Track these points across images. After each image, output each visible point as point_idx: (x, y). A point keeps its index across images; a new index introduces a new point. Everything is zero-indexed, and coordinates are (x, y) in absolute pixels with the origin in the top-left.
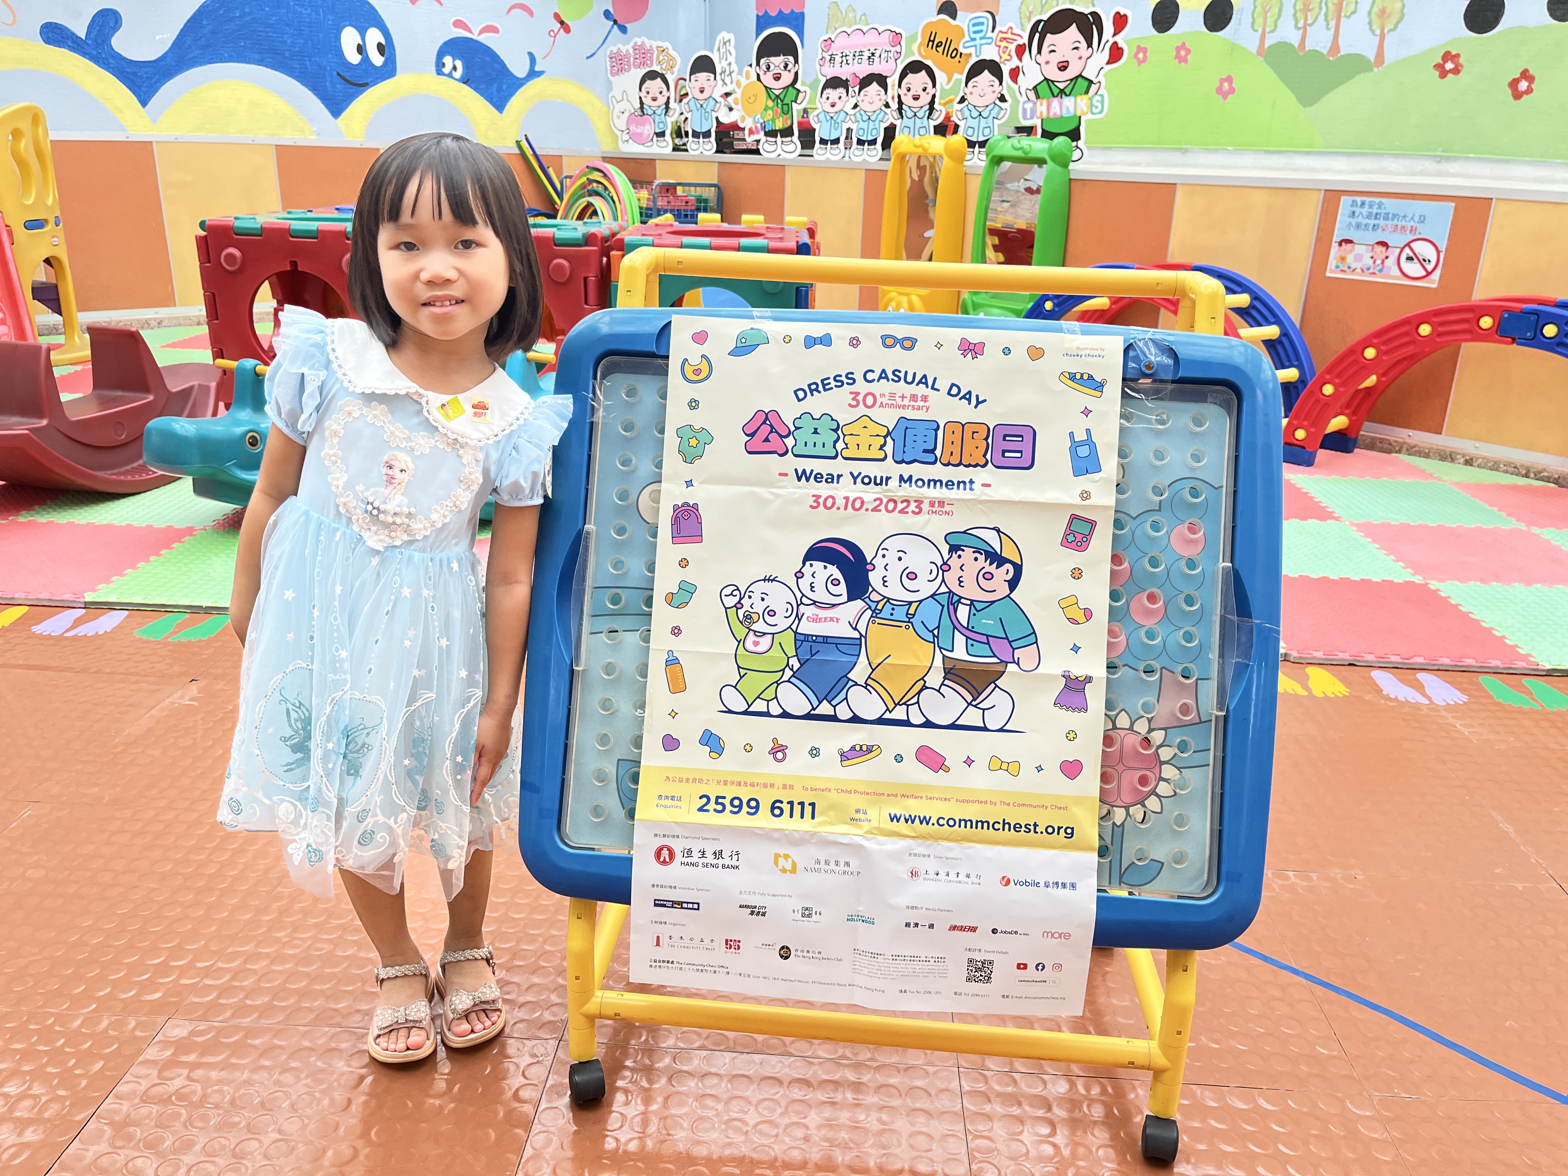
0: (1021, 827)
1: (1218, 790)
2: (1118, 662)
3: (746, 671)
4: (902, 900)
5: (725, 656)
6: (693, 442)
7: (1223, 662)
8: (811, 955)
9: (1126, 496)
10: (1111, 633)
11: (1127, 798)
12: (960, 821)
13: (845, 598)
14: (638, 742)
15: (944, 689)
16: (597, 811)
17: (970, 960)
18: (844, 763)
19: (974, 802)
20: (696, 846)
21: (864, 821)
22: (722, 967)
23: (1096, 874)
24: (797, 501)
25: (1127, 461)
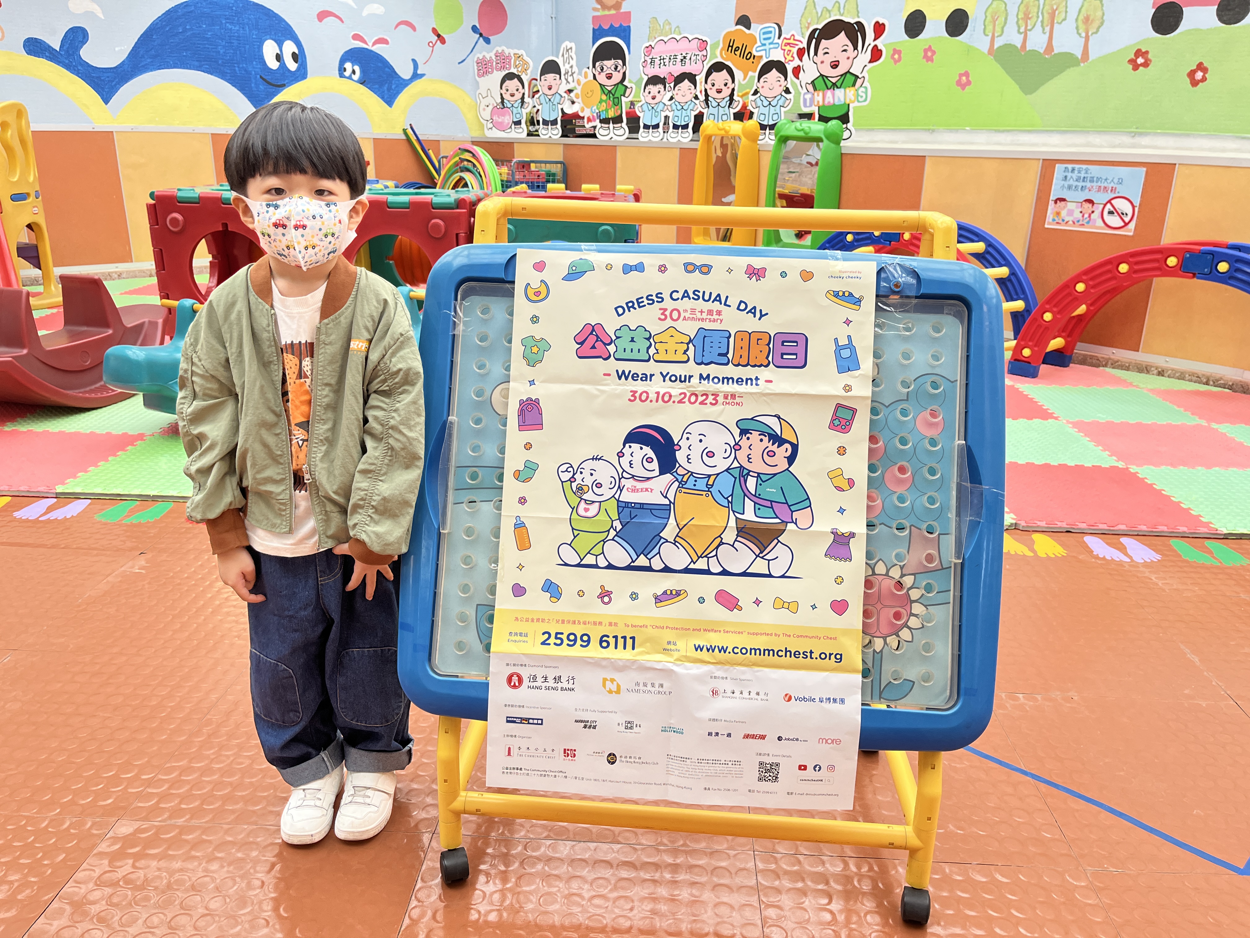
0: (800, 654)
1: (957, 623)
2: (875, 521)
3: (578, 532)
4: (706, 714)
5: (562, 520)
6: (535, 350)
7: (960, 520)
8: (632, 760)
9: (880, 388)
10: (869, 497)
11: (885, 630)
12: (751, 649)
13: (657, 472)
14: (492, 590)
15: (737, 544)
16: (460, 646)
17: (761, 763)
18: (658, 605)
19: (761, 634)
20: (540, 673)
21: (674, 650)
22: (561, 772)
23: (860, 690)
24: (618, 396)
25: (881, 360)
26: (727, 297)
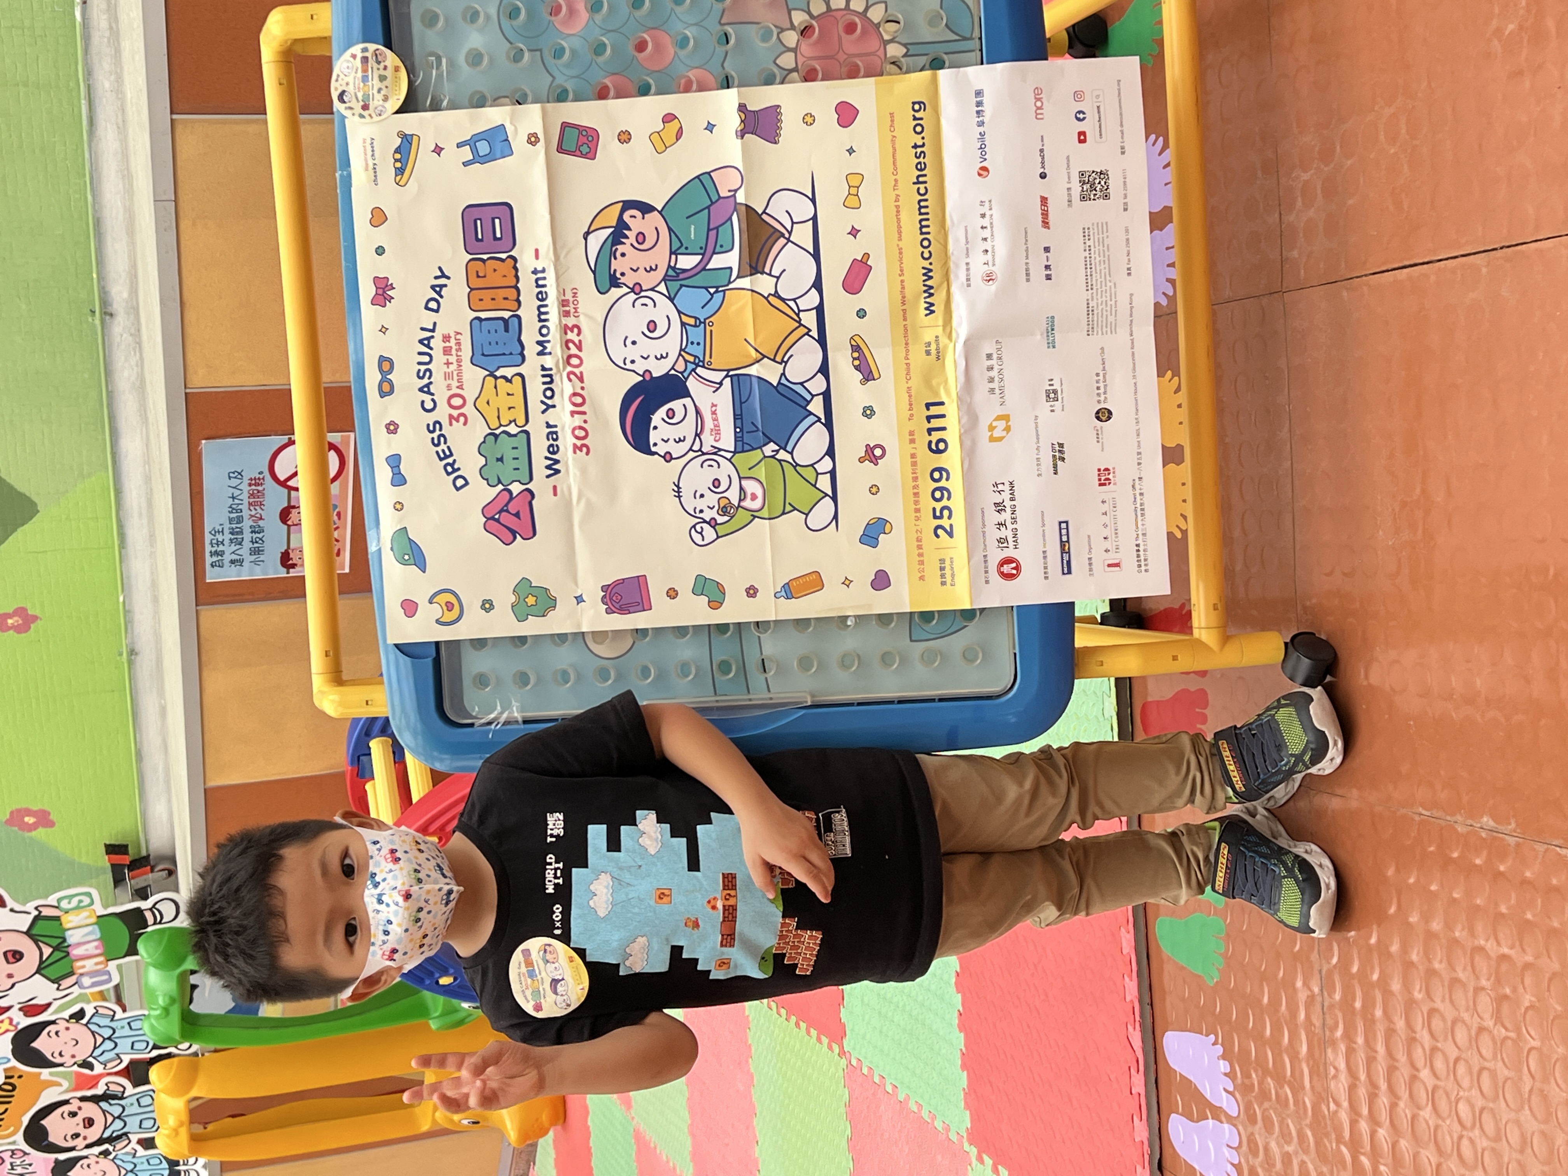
0: (920, 163)
2: (720, 76)
3: (788, 506)
4: (1021, 287)
5: (772, 531)
6: (531, 600)
8: (1101, 385)
9: (528, 91)
10: (687, 89)
11: (874, 44)
12: (922, 233)
13: (687, 401)
14: (884, 619)
15: (775, 272)
16: (969, 657)
17: (1083, 198)
18: (876, 376)
19: (899, 220)
20: (994, 534)
21: (938, 345)
22: (1133, 486)
23: (962, 69)
24: (584, 471)
25: (488, 95)
26: (423, 329)
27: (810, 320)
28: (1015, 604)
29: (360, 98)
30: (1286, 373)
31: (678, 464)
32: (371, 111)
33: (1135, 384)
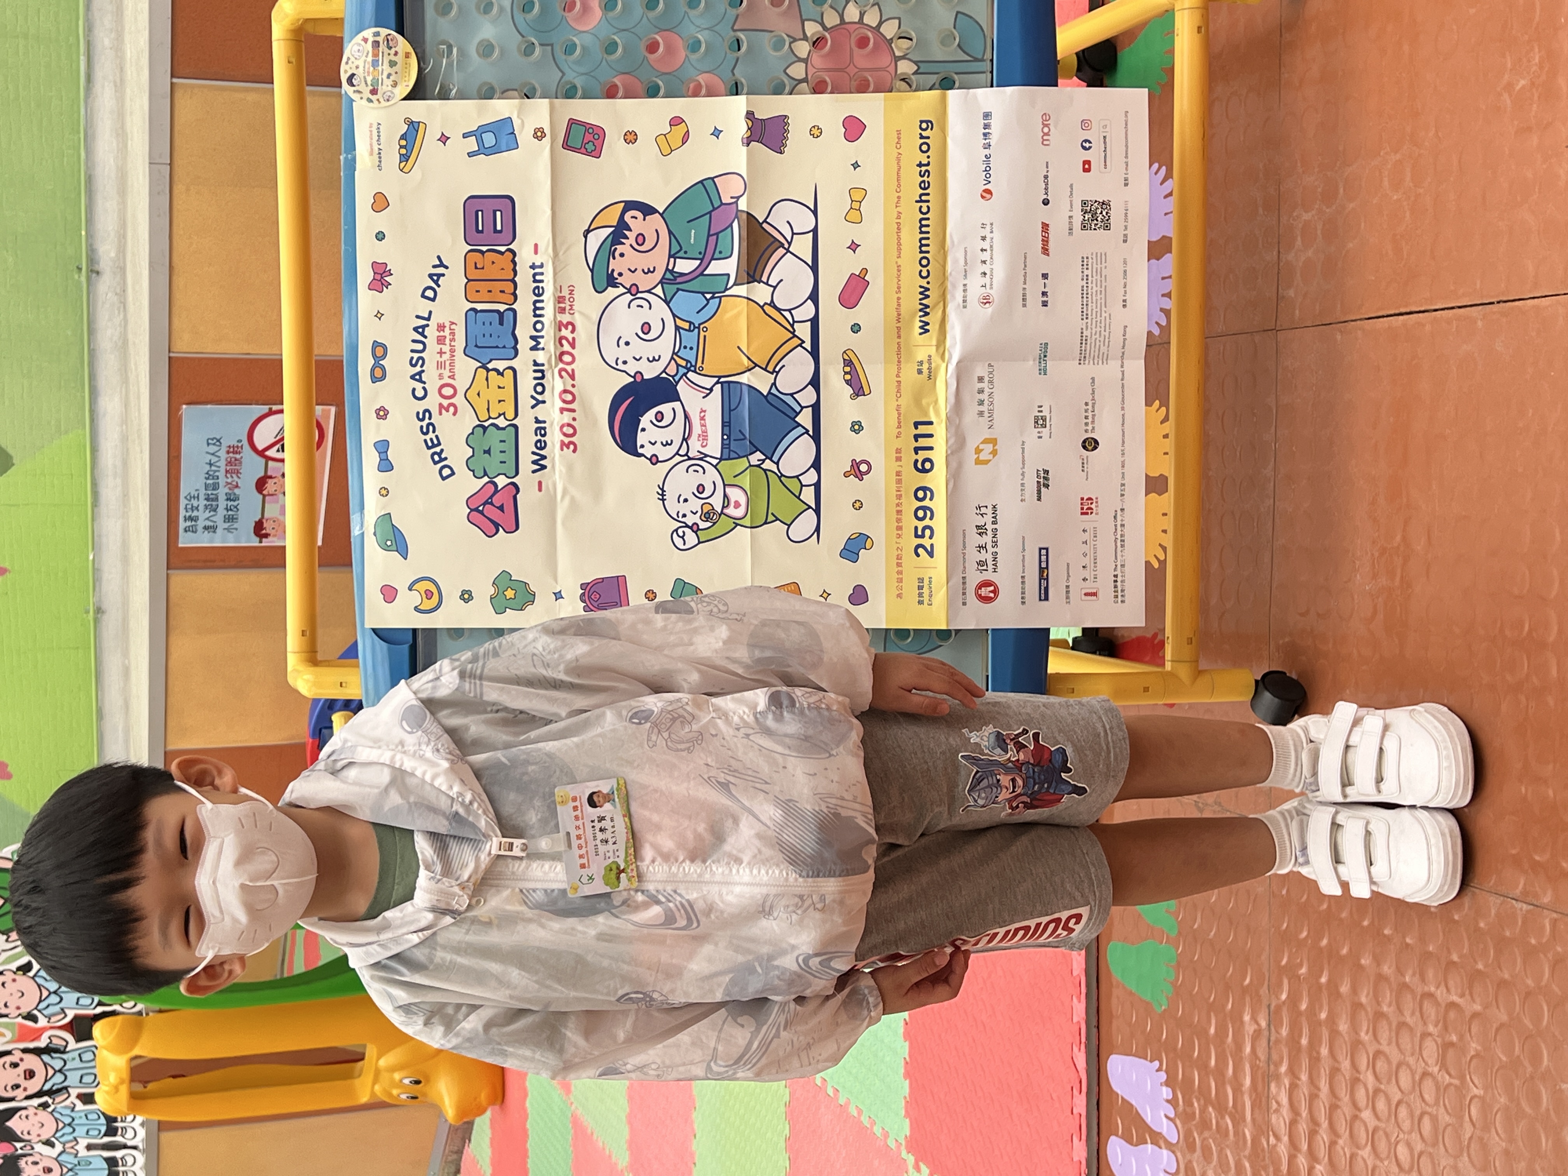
0: (924, 182)
2: (730, 83)
3: (770, 516)
4: (1017, 312)
6: (510, 594)
8: (1090, 414)
9: (537, 86)
10: (696, 94)
11: (885, 60)
12: (921, 252)
13: (677, 405)
15: (773, 282)
17: (1084, 227)
18: (867, 391)
19: (899, 238)
20: (973, 556)
21: (930, 363)
22: (1115, 517)
23: (971, 90)
24: (570, 468)
25: (496, 86)
26: (418, 317)
27: (804, 331)
28: (990, 627)
29: (369, 83)
30: (1274, 411)
31: (664, 467)
32: (379, 96)
33: (1123, 415)
